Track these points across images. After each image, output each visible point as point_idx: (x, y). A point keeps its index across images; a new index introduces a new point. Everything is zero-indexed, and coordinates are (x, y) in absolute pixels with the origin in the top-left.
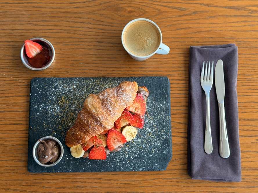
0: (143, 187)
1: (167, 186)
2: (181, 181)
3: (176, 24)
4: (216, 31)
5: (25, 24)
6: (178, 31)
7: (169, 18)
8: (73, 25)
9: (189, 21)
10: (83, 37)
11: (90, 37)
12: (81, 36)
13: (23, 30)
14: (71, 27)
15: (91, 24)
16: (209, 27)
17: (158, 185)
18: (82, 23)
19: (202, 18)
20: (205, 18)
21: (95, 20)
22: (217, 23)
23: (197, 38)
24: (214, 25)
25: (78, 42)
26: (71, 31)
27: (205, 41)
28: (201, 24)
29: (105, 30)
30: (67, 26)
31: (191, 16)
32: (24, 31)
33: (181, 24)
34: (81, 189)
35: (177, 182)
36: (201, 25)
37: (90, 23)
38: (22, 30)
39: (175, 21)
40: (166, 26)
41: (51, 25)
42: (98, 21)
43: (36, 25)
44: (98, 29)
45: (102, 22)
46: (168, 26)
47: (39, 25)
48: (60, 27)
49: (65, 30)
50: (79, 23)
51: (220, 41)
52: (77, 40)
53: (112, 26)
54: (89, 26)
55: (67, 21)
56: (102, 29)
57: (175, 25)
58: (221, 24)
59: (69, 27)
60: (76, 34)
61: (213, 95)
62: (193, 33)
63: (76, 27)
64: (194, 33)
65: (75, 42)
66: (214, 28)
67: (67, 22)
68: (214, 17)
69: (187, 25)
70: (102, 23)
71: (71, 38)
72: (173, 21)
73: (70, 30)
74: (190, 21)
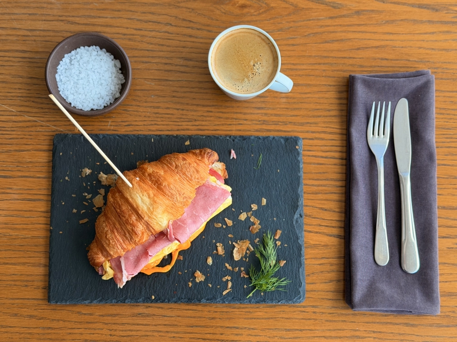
0: (255, 319)
1: (296, 319)
2: (321, 311)
3: (325, 32)
4: (395, 47)
5: (53, 21)
6: (326, 44)
7: (313, 20)
8: (139, 26)
9: (346, 27)
10: (157, 49)
11: (169, 49)
12: (153, 46)
13: (50, 31)
14: (136, 29)
15: (173, 26)
16: (383, 40)
17: (280, 316)
18: (156, 22)
19: (372, 22)
20: (376, 24)
21: (180, 19)
22: (398, 34)
23: (360, 58)
24: (391, 37)
25: (148, 57)
26: (135, 37)
27: (373, 64)
28: (369, 34)
29: (196, 38)
30: (128, 28)
31: (351, 19)
32: (52, 34)
33: (333, 32)
34: (144, 318)
35: (314, 312)
36: (368, 36)
37: (171, 25)
38: (48, 30)
39: (322, 26)
40: (305, 34)
41: (100, 24)
42: (184, 20)
43: (73, 23)
44: (184, 35)
45: (192, 23)
46: (309, 35)
47: (78, 24)
48: (117, 28)
49: (124, 35)
50: (150, 23)
51: (400, 66)
52: (146, 53)
53: (209, 31)
54: (167, 28)
55: (128, 19)
56: (190, 36)
57: (322, 33)
58: (404, 35)
59: (132, 30)
60: (145, 42)
61: (391, 162)
62: (354, 49)
63: (146, 30)
64: (356, 49)
65: (142, 57)
66: (391, 42)
67: (129, 21)
68: (393, 21)
69: (344, 34)
70: (192, 25)
71: (136, 49)
72: (318, 26)
73: (133, 35)
74: (350, 27)
